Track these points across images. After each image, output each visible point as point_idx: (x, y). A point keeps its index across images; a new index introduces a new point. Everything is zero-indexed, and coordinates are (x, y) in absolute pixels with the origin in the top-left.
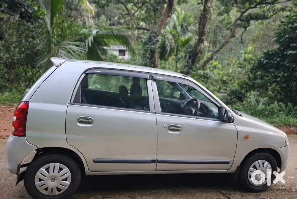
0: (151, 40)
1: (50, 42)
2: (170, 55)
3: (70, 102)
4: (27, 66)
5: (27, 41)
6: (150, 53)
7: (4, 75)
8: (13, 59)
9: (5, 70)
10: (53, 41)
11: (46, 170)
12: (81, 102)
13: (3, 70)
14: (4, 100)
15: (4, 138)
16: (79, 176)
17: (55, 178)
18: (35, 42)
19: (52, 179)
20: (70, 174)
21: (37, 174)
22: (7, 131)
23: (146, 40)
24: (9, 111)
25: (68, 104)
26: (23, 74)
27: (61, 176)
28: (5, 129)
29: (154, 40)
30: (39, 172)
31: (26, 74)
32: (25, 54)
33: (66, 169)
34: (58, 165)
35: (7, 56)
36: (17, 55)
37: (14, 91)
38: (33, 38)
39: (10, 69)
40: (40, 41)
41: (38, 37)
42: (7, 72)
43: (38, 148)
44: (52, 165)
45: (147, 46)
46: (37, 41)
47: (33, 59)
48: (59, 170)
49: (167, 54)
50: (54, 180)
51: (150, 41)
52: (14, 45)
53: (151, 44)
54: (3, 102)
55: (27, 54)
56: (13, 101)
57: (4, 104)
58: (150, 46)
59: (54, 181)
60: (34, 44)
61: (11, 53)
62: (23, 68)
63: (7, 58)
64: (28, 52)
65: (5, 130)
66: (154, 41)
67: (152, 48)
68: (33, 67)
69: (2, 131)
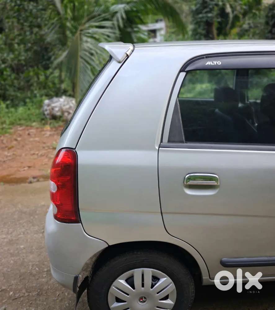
0: (205, 5)
1: (63, 28)
2: (233, 26)
3: (162, 141)
4: (38, 67)
5: (32, 33)
6: (206, 27)
7: (13, 83)
8: (19, 60)
9: (13, 76)
10: (68, 27)
11: (127, 281)
12: (184, 141)
13: (10, 76)
14: (20, 120)
15: (31, 182)
16: (191, 289)
17: (146, 297)
18: (42, 32)
19: (142, 298)
20: (174, 287)
21: (111, 290)
22: (32, 168)
23: (198, 6)
24: (29, 134)
25: (157, 148)
26: (36, 79)
27: (158, 293)
28: (29, 165)
29: (210, 5)
30: (114, 286)
31: (38, 78)
32: (33, 50)
33: (165, 279)
34: (149, 272)
35: (12, 56)
36: (23, 53)
37: (30, 105)
38: (39, 27)
39: (18, 74)
40: (48, 29)
41: (46, 25)
42: (15, 78)
43: (109, 246)
44: (137, 273)
45: (201, 16)
46: (44, 31)
47: (43, 56)
48: (152, 280)
49: (229, 26)
50: (144, 299)
51: (205, 8)
52: (16, 41)
53: (206, 12)
54: (19, 122)
55: (36, 52)
56: (30, 120)
57: (21, 125)
58: (204, 15)
59: (144, 302)
60: (42, 36)
61: (17, 53)
62: (34, 71)
63: (13, 60)
64: (35, 48)
65: (29, 167)
66: (211, 7)
67: (208, 17)
68: (46, 68)
69: (25, 169)
